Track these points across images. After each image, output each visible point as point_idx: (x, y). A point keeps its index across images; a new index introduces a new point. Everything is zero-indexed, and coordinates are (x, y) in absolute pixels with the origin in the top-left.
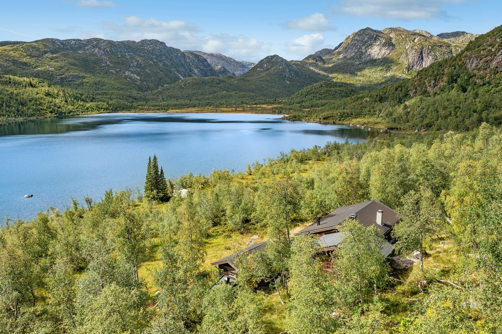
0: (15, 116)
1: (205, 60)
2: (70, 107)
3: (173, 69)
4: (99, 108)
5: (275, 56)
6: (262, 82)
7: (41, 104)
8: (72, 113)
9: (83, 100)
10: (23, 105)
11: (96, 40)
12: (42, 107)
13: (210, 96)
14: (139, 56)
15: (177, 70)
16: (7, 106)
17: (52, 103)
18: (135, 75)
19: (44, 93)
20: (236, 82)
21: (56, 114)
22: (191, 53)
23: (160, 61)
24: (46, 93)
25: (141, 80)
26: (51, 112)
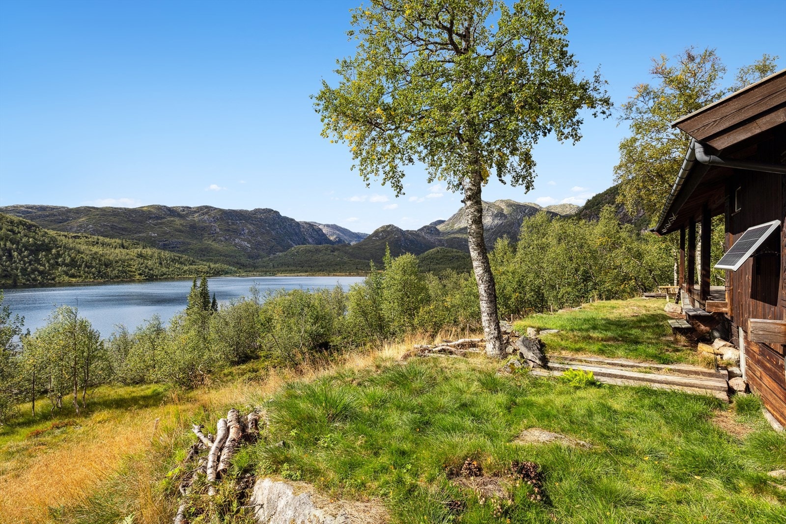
0: (95, 277)
1: (320, 230)
2: (164, 270)
3: (286, 237)
4: (198, 271)
5: (390, 225)
6: (378, 251)
7: (129, 265)
8: (165, 276)
9: (181, 263)
10: (106, 266)
11: (207, 207)
12: (130, 269)
13: (324, 263)
14: (251, 224)
15: (291, 239)
16: (86, 266)
17: (143, 265)
18: (246, 243)
19: (136, 255)
20: (350, 250)
21: (146, 277)
22: (306, 223)
23: (273, 230)
24: (138, 255)
25: (251, 248)
26: (140, 274)
